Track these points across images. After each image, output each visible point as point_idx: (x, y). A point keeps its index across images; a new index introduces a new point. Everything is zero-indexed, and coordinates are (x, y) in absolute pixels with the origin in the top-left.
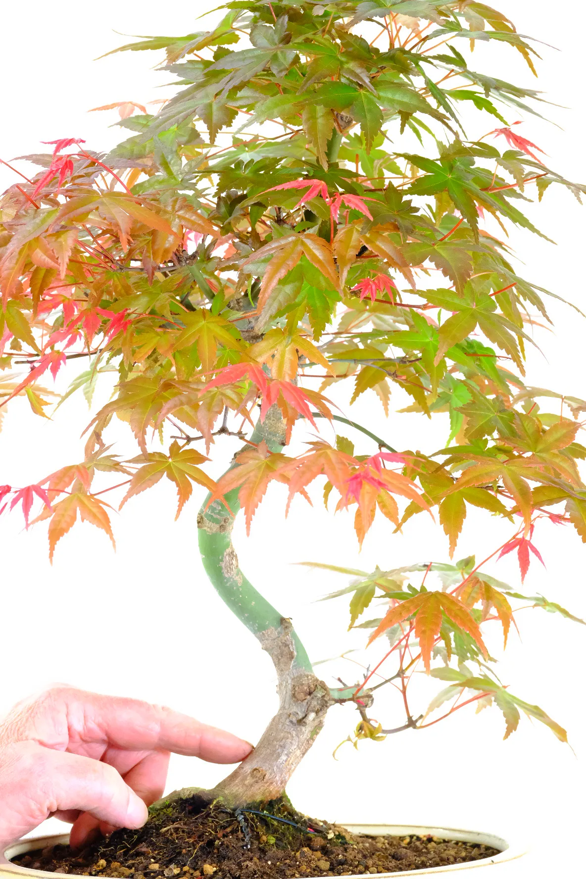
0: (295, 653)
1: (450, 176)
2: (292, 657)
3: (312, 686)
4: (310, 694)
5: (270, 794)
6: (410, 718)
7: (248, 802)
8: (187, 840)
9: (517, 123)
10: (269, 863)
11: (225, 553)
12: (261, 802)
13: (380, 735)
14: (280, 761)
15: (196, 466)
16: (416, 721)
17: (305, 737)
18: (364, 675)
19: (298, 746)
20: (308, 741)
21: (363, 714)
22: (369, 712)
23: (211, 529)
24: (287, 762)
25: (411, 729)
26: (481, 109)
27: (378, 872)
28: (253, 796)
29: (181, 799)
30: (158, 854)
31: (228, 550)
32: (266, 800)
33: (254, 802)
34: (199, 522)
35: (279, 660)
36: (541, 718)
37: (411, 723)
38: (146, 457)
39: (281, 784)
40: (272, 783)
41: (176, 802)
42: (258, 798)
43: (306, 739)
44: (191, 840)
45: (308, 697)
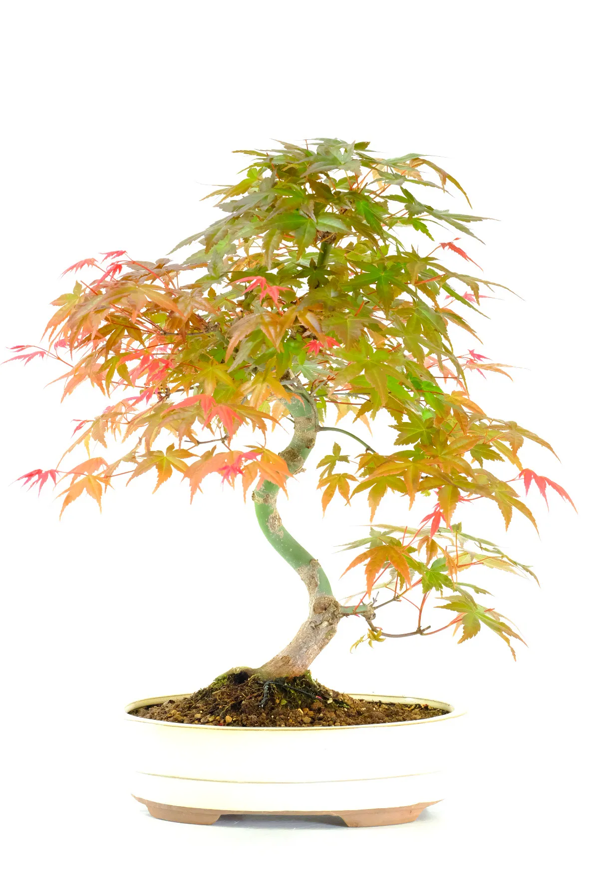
0: (319, 583)
1: (383, 274)
2: (317, 586)
3: (327, 604)
4: (325, 609)
5: (293, 673)
6: (419, 627)
7: (277, 677)
8: (226, 700)
9: (457, 239)
10: (272, 717)
11: (270, 517)
12: (287, 678)
13: (382, 637)
14: (302, 652)
15: (181, 460)
16: (424, 630)
17: (321, 637)
18: (373, 598)
19: (315, 642)
20: (323, 640)
21: (371, 625)
22: (375, 623)
23: (258, 501)
24: (307, 653)
25: (418, 635)
26: (418, 230)
27: (341, 726)
28: (280, 674)
29: (234, 674)
30: (206, 708)
31: (272, 515)
32: (290, 677)
33: (281, 678)
34: (252, 497)
35: (309, 587)
36: (499, 631)
37: (420, 631)
38: (149, 453)
39: (302, 666)
40: (295, 666)
41: (231, 675)
42: (284, 675)
43: (321, 638)
44: (228, 700)
45: (324, 611)
